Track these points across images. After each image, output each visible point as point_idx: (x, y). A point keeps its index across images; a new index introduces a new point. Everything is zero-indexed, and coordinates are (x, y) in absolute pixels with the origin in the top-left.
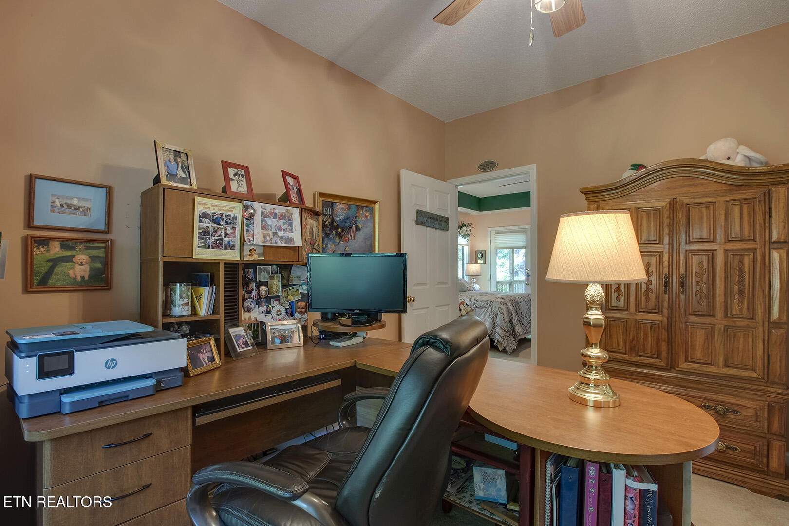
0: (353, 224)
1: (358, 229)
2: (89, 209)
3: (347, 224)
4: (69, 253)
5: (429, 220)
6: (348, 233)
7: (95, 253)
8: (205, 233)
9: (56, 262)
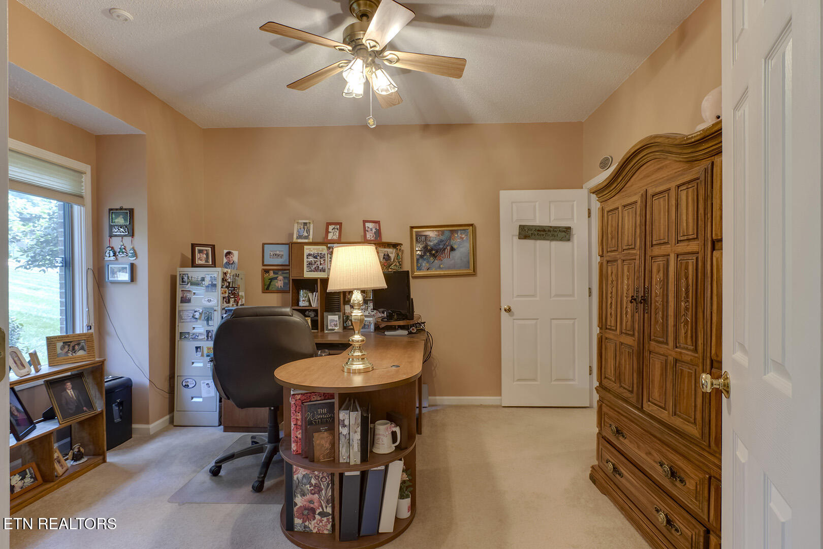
0: (448, 246)
1: (452, 249)
2: (283, 255)
3: (441, 246)
4: (276, 276)
5: (536, 233)
6: (442, 254)
7: (285, 275)
8: (310, 264)
9: (271, 280)
